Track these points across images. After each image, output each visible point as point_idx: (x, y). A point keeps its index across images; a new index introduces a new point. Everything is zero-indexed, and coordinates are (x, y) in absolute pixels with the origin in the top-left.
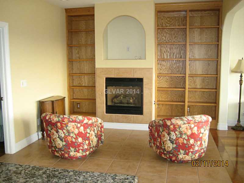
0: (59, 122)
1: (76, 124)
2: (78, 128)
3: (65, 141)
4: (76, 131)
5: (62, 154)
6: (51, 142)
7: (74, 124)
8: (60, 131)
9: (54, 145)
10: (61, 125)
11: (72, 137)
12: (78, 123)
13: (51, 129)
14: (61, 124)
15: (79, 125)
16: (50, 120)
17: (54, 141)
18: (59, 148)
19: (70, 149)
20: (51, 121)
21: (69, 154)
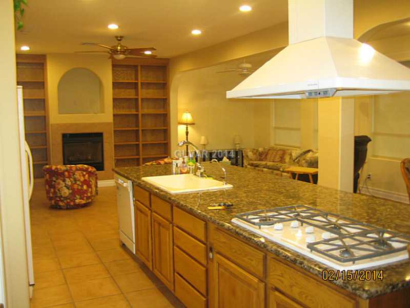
0: (67, 171)
1: (82, 172)
2: (84, 176)
3: (72, 189)
4: (82, 179)
5: (68, 202)
6: (55, 192)
7: (80, 172)
8: (67, 180)
9: (59, 195)
10: (69, 174)
11: (78, 185)
12: (84, 171)
13: (57, 179)
14: (69, 172)
15: (85, 173)
16: (56, 170)
17: (59, 190)
18: (64, 197)
19: (75, 196)
20: (57, 172)
21: (74, 202)
